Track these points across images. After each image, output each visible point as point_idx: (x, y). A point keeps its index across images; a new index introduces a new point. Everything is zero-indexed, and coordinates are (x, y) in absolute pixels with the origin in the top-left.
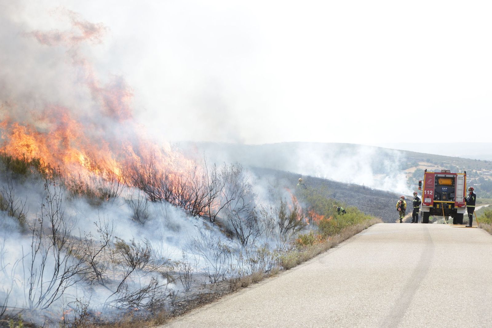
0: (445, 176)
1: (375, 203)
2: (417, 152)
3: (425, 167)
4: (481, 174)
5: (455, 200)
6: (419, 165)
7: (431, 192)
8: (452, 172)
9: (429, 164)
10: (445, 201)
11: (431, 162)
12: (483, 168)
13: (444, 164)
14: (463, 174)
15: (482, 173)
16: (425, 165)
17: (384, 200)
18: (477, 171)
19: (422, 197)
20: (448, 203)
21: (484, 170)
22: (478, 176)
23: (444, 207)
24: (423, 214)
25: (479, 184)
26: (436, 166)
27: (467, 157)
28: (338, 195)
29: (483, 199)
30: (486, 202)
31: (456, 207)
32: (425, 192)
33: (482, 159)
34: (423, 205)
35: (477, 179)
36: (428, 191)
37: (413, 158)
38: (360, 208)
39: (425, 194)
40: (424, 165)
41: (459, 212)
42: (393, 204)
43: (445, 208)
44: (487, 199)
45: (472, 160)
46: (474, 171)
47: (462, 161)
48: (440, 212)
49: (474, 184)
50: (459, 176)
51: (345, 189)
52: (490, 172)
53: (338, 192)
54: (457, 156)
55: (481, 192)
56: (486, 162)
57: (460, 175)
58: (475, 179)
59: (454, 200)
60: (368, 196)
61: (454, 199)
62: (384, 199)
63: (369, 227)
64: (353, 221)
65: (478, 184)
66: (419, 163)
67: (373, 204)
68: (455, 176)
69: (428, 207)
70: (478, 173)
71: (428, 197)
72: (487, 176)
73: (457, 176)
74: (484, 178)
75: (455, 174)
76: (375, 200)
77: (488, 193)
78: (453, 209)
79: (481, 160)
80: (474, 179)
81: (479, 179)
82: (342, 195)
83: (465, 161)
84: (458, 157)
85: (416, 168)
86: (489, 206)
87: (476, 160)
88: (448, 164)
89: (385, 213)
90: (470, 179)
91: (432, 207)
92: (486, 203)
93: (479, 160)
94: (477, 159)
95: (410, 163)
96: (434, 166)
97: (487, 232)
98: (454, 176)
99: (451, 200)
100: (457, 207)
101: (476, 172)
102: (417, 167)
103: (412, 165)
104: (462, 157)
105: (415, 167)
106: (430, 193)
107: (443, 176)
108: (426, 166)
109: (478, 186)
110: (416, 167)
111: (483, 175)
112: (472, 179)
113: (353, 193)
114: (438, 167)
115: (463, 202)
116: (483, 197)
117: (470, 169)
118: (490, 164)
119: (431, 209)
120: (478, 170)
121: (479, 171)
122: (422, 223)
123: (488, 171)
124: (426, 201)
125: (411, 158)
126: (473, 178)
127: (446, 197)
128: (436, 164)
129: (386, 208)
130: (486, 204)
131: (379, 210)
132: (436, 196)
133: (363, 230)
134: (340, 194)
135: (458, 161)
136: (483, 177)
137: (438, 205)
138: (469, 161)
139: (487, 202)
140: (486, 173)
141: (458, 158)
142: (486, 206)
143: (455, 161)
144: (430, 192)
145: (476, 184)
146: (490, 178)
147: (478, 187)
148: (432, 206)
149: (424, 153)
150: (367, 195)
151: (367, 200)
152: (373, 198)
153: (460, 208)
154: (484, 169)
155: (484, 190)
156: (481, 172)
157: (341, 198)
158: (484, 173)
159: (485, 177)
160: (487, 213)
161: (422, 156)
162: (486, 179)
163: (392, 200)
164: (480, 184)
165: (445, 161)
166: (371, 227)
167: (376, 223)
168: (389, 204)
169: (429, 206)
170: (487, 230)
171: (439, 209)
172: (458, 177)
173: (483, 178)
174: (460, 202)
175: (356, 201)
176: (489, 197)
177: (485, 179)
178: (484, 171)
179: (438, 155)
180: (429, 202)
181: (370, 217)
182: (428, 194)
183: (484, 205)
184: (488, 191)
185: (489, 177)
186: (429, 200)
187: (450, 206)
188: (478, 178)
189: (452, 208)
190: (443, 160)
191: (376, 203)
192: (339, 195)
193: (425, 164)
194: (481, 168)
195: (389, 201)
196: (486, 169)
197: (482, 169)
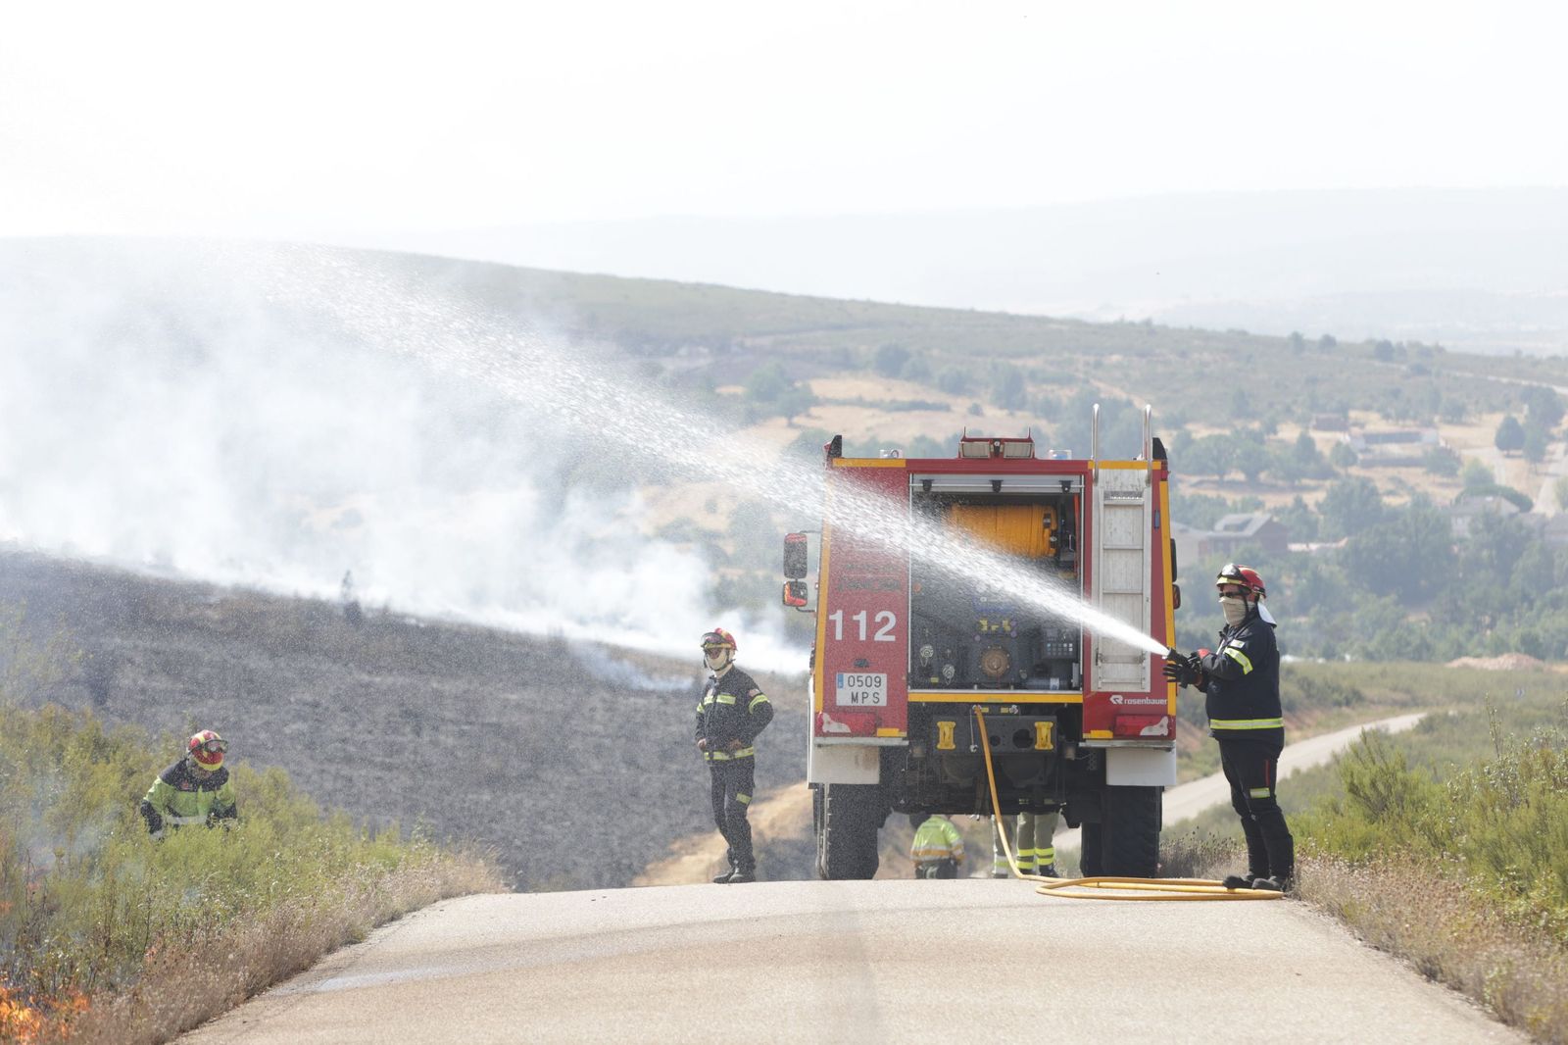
0: (997, 484)
1: (450, 741)
2: (794, 288)
3: (867, 412)
4: (1346, 456)
5: (1084, 682)
6: (816, 402)
7: (886, 620)
8: (1052, 455)
9: (904, 392)
10: (1006, 686)
11: (920, 375)
12: (1367, 408)
13: (1030, 389)
14: (1140, 465)
15: (1361, 444)
16: (868, 398)
17: (531, 711)
18: (1318, 436)
19: (812, 663)
20: (1027, 708)
21: (1376, 424)
22: (1326, 473)
23: (993, 741)
24: (827, 800)
25: (1336, 539)
26: (961, 405)
27: (1219, 322)
28: (126, 682)
29: (1375, 668)
30: (1395, 689)
31: (1096, 738)
32: (831, 626)
33: (1354, 329)
34: (825, 729)
35: (1311, 499)
36: (862, 617)
37: (766, 342)
38: (329, 786)
39: (839, 636)
40: (860, 402)
41: (1119, 775)
42: (607, 742)
43: (999, 748)
44: (1406, 668)
45: (1268, 344)
46: (1289, 433)
47: (1183, 354)
48: (965, 783)
49: (1295, 547)
50: (1106, 479)
51: (186, 626)
52: (1428, 434)
53: (131, 661)
54: (1135, 311)
55: (1350, 607)
56: (1384, 351)
57: (1116, 472)
58: (1300, 504)
59: (1075, 681)
60: (390, 680)
61: (1077, 670)
62: (529, 695)
63: (379, 925)
64: (249, 886)
65: (1321, 540)
66: (820, 387)
67: (435, 743)
68: (1077, 485)
69: (867, 747)
70: (1319, 447)
71: (862, 665)
72: (1404, 473)
73: (1090, 480)
74: (1374, 492)
75: (1080, 468)
76: (449, 715)
77: (1412, 618)
78: (1070, 754)
79: (1340, 337)
80: (1288, 500)
81: (1333, 495)
82: (161, 683)
83: (1206, 356)
84: (1148, 323)
85: (791, 425)
86: (1427, 727)
87: (1297, 338)
88: (1067, 381)
89: (542, 815)
90: (1259, 505)
91: (896, 742)
92: (1399, 696)
93: (1328, 342)
94: (1313, 333)
95: (739, 390)
96: (947, 408)
97: (1340, 930)
98: (1066, 484)
99: (1055, 682)
100: (1108, 734)
101: (1306, 443)
102: (796, 420)
103: (757, 405)
104: (1177, 321)
105: (783, 421)
106: (873, 627)
107: (980, 484)
108: (872, 405)
109: (1327, 562)
110: (790, 417)
111: (1368, 465)
112: (1272, 501)
113: (258, 662)
114: (976, 411)
115: (1150, 695)
116: (1371, 646)
117: (1253, 416)
118: (1420, 370)
119: (887, 756)
120: (1323, 426)
121: (1328, 435)
122: (825, 878)
123: (1410, 426)
124: (843, 698)
125: (748, 342)
126: (1281, 490)
127: (1010, 661)
128: (957, 386)
129: (548, 775)
130: (1404, 706)
131: (486, 797)
132: (927, 651)
133: (330, 950)
134: (151, 672)
135: (1142, 355)
136: (1365, 483)
137: (946, 729)
138: (1239, 346)
139: (1408, 691)
140: (1395, 449)
141: (1148, 328)
142: (1402, 723)
143: (1116, 358)
144: (878, 618)
145: (1310, 538)
146: (1430, 489)
147: (1324, 570)
148: (895, 732)
149: (853, 302)
150: (377, 669)
151: (381, 711)
152: (438, 695)
153: (1131, 742)
154: (1374, 416)
155: (1381, 594)
156: (1344, 438)
157: (155, 702)
158: (1377, 448)
159: (1380, 478)
160: (1367, 781)
161: (840, 327)
162: (1390, 493)
163: (595, 700)
164: (1343, 543)
165: (1031, 363)
166: (396, 924)
167: (446, 896)
168: (576, 744)
169: (872, 734)
170: (1344, 914)
171: (959, 755)
172: (1098, 491)
173: (1369, 492)
174: (1126, 695)
175: (287, 730)
176: (1423, 652)
177: (1387, 500)
178: (1371, 428)
179: (972, 312)
180: (869, 702)
181: (396, 851)
182: (863, 637)
183: (1383, 717)
184: (1413, 598)
185: (1415, 476)
186: (870, 690)
187: (1044, 730)
188: (1321, 496)
189: (1060, 747)
190: (1019, 355)
191: (462, 734)
192: (141, 681)
193: (869, 387)
194: (1344, 409)
195: (567, 717)
196: (1387, 417)
197: (1353, 414)
